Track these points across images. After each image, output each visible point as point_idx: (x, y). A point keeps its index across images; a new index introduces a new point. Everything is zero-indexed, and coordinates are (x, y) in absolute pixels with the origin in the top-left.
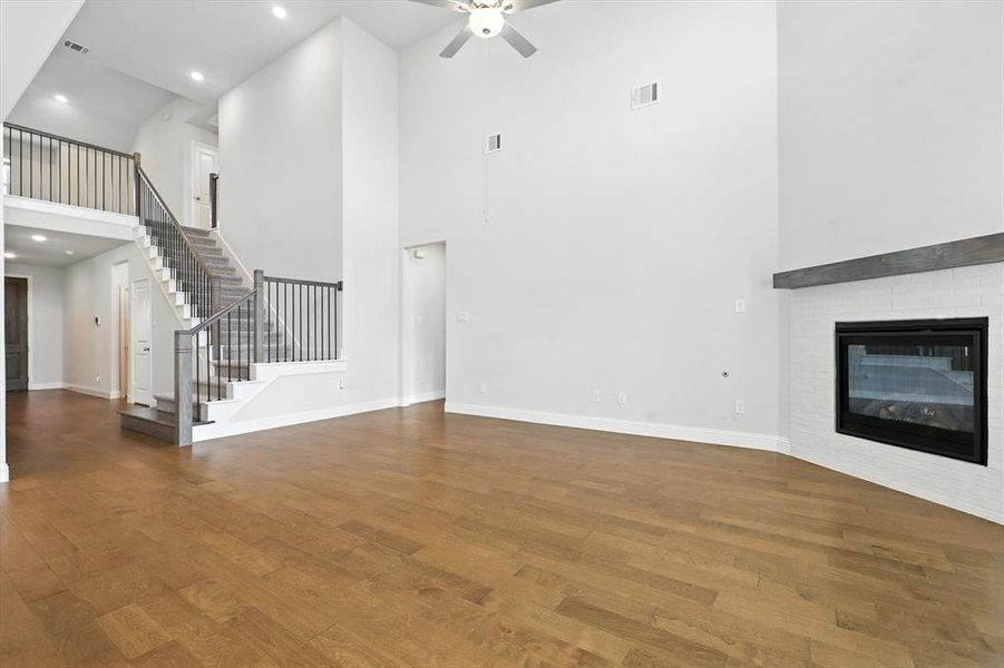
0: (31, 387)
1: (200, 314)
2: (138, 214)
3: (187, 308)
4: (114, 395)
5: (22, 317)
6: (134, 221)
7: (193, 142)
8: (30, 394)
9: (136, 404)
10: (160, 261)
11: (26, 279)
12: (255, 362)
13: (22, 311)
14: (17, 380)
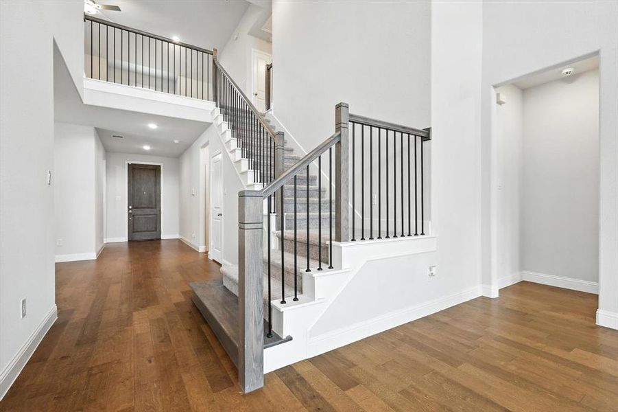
0: (163, 237)
1: (263, 180)
2: (215, 99)
3: (251, 174)
4: (201, 249)
5: (158, 191)
6: (211, 105)
7: (253, 50)
8: (162, 242)
9: (214, 260)
10: (229, 133)
11: (160, 166)
12: (339, 239)
13: (158, 186)
14: (155, 232)
